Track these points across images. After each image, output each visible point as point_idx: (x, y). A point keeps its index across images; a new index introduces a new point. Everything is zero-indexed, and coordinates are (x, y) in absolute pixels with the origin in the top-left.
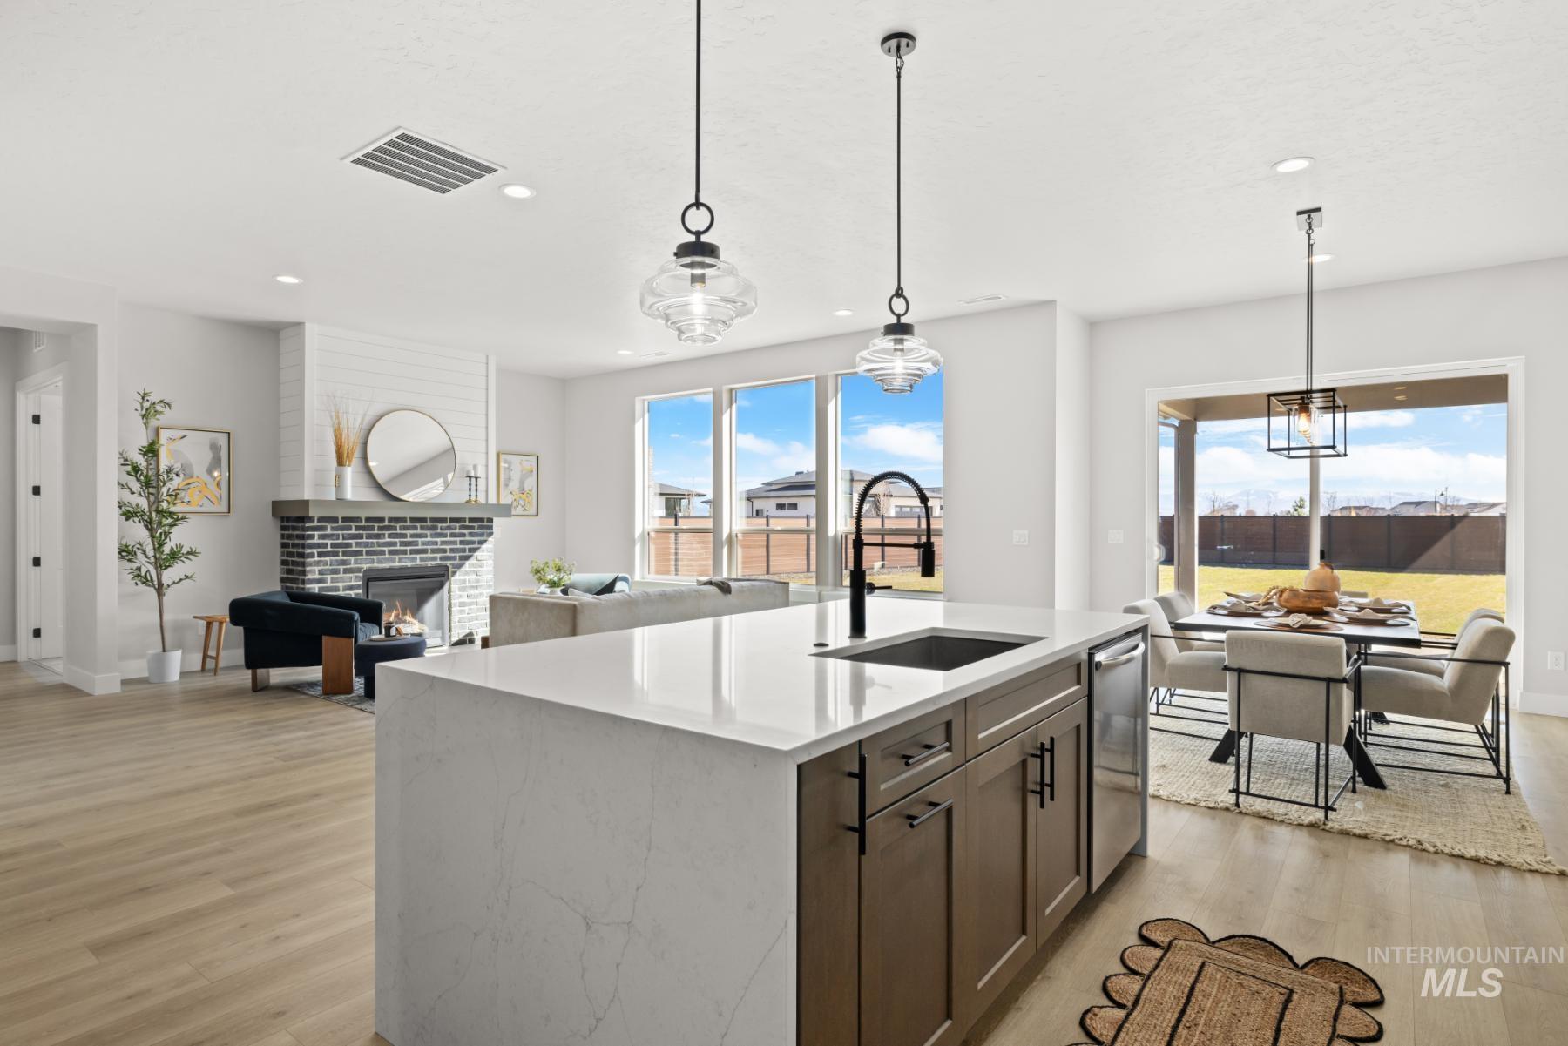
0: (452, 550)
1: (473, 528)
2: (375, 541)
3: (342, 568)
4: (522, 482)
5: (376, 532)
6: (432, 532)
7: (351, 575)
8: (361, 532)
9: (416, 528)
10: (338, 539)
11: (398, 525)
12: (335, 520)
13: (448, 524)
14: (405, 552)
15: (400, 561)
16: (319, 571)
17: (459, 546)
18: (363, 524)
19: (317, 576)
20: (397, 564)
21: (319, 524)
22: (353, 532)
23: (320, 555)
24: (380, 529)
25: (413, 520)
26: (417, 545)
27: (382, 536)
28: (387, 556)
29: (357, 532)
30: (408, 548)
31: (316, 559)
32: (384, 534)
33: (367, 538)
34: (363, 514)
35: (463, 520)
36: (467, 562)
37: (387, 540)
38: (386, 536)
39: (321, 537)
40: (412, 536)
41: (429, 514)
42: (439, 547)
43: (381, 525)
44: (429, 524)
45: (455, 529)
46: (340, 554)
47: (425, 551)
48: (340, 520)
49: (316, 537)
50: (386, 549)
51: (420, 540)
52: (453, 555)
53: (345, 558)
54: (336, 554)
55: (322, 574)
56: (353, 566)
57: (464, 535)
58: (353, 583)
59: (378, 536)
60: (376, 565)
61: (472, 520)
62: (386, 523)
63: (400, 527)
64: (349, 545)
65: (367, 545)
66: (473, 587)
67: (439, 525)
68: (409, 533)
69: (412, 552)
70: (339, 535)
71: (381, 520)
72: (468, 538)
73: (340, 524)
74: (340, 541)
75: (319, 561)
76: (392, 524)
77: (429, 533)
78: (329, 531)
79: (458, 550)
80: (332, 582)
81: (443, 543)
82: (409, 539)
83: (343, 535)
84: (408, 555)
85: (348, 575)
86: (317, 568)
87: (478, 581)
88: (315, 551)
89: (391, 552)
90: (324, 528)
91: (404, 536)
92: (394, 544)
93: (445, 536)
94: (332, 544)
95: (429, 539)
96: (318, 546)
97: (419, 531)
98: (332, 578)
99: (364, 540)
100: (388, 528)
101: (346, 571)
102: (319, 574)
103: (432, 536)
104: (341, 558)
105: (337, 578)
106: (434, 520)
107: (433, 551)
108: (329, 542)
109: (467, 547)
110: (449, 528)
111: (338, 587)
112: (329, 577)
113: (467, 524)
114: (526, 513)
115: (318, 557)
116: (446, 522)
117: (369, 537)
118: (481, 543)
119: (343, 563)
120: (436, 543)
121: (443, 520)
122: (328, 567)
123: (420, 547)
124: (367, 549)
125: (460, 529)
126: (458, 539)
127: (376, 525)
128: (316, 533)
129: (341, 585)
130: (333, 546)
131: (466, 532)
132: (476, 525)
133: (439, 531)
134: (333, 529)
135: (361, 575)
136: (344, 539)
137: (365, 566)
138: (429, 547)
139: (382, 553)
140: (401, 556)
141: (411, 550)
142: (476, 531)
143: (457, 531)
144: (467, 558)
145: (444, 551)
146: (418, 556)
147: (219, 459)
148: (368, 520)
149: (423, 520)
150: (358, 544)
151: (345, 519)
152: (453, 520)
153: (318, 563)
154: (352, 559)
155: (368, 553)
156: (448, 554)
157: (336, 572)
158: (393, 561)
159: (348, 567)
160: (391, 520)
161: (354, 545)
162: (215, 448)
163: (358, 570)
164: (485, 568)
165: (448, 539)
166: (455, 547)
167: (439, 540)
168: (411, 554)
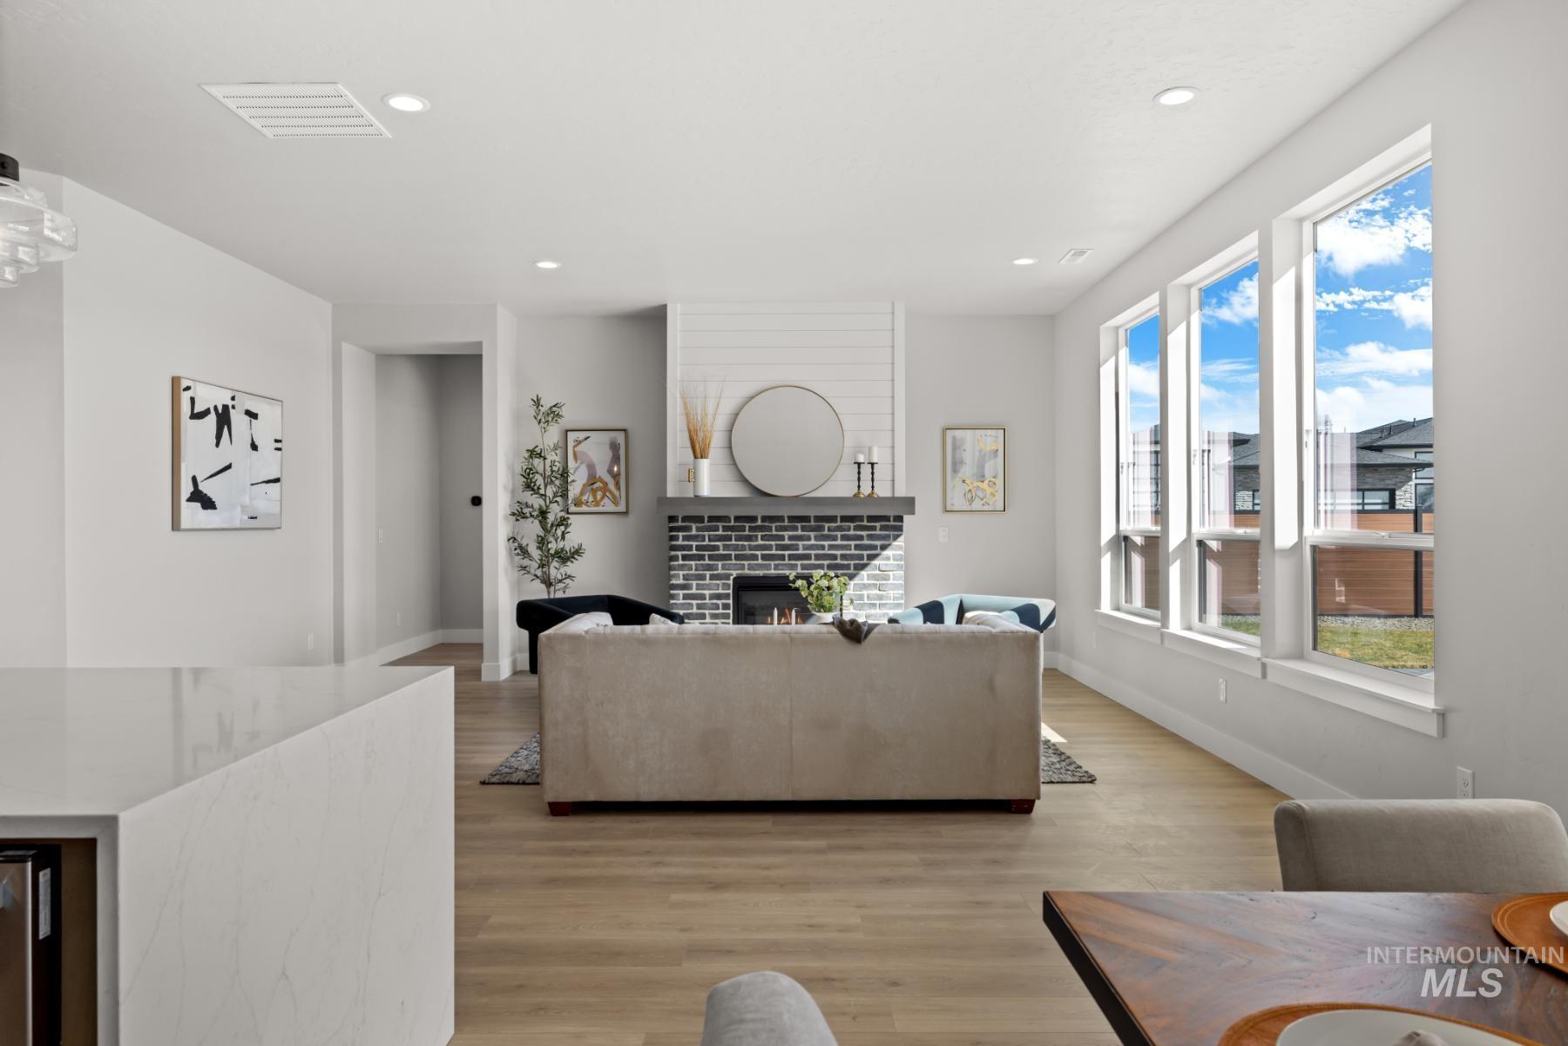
0: (844, 557)
1: (874, 528)
2: (746, 543)
3: (708, 573)
4: (981, 466)
5: (747, 533)
6: (816, 533)
7: (718, 582)
8: (730, 533)
9: (795, 529)
10: (704, 540)
11: (773, 525)
12: (699, 519)
13: (839, 524)
14: (782, 557)
15: (776, 567)
16: (684, 575)
17: (853, 552)
18: (732, 523)
19: (681, 581)
20: (773, 572)
21: (683, 524)
22: (720, 532)
23: (685, 558)
24: (751, 529)
25: (792, 519)
26: (798, 550)
27: (754, 538)
28: (760, 561)
29: (726, 533)
30: (787, 553)
31: (681, 562)
32: (756, 536)
33: (736, 540)
34: (732, 512)
35: (860, 518)
36: (864, 573)
37: (760, 542)
38: (759, 537)
39: (686, 538)
40: (791, 538)
41: (812, 512)
42: (826, 552)
43: (753, 525)
44: (812, 523)
45: (849, 529)
46: (707, 558)
47: (808, 557)
48: (706, 519)
49: (681, 538)
50: (758, 553)
51: (800, 543)
52: (845, 562)
53: (711, 563)
54: (701, 558)
55: (687, 580)
56: (720, 571)
57: (861, 538)
58: (721, 591)
59: (749, 538)
60: (746, 572)
61: (872, 518)
62: (759, 523)
63: (776, 527)
64: (716, 548)
65: (736, 548)
66: (874, 605)
67: (827, 525)
68: (786, 534)
69: (791, 557)
70: (704, 536)
71: (753, 519)
72: (866, 542)
73: (706, 523)
74: (706, 543)
75: (683, 565)
76: (766, 524)
77: (812, 534)
78: (694, 532)
79: (852, 557)
80: (697, 589)
81: (831, 547)
82: (787, 542)
83: (709, 536)
84: (787, 562)
85: (715, 582)
86: (681, 573)
87: (880, 597)
88: (679, 553)
89: (764, 557)
90: (688, 529)
91: (782, 538)
92: (769, 548)
93: (835, 538)
94: (697, 546)
95: (813, 542)
96: (682, 548)
97: (799, 532)
98: (697, 585)
99: (733, 542)
100: (761, 528)
101: (713, 577)
102: (684, 579)
103: (817, 538)
104: (707, 562)
105: (703, 585)
106: (819, 519)
107: (818, 557)
108: (694, 544)
109: (865, 553)
110: (839, 529)
111: (704, 595)
112: (694, 583)
113: (865, 523)
114: (986, 508)
115: (683, 560)
116: (836, 522)
117: (739, 538)
118: (884, 548)
119: (709, 568)
120: (823, 547)
121: (832, 519)
122: (693, 572)
123: (800, 552)
124: (737, 552)
125: (855, 530)
126: (853, 543)
127: (747, 525)
128: (681, 534)
129: (707, 592)
130: (698, 548)
131: (864, 533)
132: (878, 525)
133: (826, 532)
134: (698, 529)
135: (731, 582)
136: (710, 540)
137: (735, 573)
138: (813, 552)
139: (755, 557)
140: (777, 562)
141: (789, 555)
142: (878, 532)
143: (852, 532)
144: (863, 567)
145: (834, 557)
146: (799, 563)
147: (619, 458)
148: (737, 519)
149: (805, 519)
150: (726, 547)
151: (711, 519)
152: (845, 519)
153: (682, 567)
154: (720, 564)
155: (738, 557)
156: (839, 561)
157: (702, 577)
158: (768, 567)
159: (715, 572)
160: (764, 519)
161: (721, 548)
162: (614, 447)
163: (727, 577)
164: (891, 581)
165: (839, 542)
166: (848, 552)
167: (826, 543)
168: (789, 560)
